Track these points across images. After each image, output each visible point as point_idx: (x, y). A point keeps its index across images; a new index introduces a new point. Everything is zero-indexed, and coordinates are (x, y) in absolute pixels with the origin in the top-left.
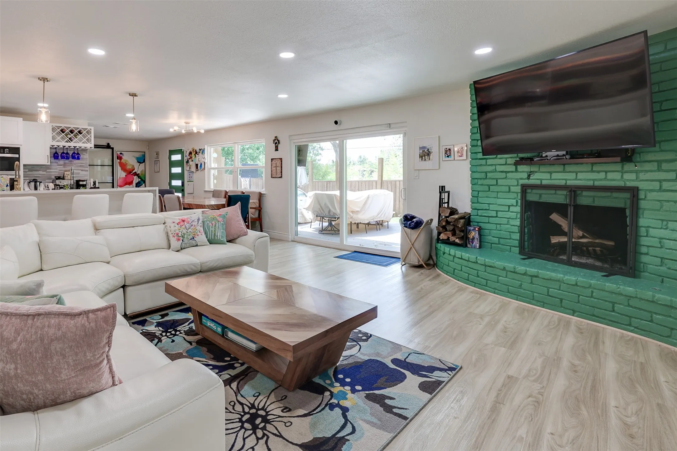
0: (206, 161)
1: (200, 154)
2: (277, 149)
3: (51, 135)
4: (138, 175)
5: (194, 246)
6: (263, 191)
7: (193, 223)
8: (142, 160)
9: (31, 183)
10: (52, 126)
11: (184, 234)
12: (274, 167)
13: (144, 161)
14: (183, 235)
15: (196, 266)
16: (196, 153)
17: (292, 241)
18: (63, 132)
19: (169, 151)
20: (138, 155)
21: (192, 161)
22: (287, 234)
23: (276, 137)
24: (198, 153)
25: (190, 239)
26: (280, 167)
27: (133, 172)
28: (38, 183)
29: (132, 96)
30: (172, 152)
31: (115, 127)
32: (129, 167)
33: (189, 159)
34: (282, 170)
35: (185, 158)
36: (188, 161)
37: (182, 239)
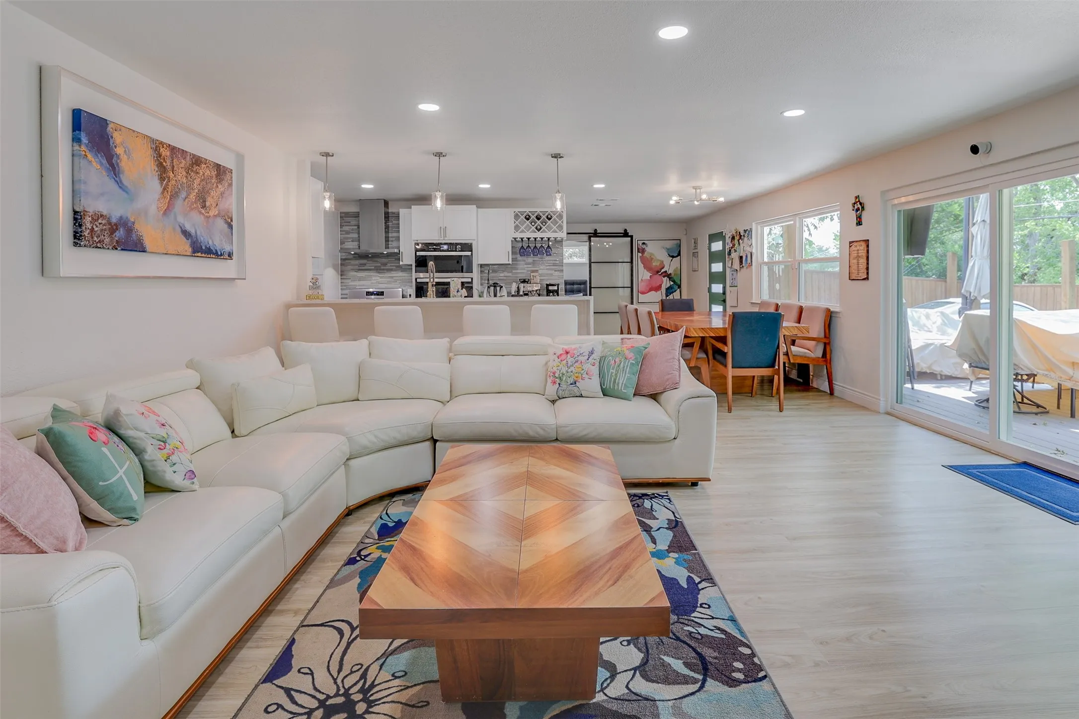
0: (754, 251)
1: (746, 239)
2: (859, 222)
3: (513, 225)
4: (669, 276)
5: (577, 397)
6: (835, 307)
7: (580, 358)
8: (675, 254)
9: (491, 288)
10: (515, 212)
11: (563, 374)
12: (854, 259)
13: (679, 254)
14: (561, 375)
15: (546, 429)
16: (741, 236)
17: (888, 414)
18: (528, 219)
19: (709, 235)
20: (669, 244)
21: (735, 251)
22: (876, 396)
23: (856, 198)
24: (742, 237)
25: (569, 383)
26: (865, 258)
27: (662, 271)
28: (498, 288)
29: (555, 157)
30: (713, 238)
31: (606, 205)
32: (655, 264)
33: (732, 248)
34: (868, 264)
35: (727, 247)
36: (730, 251)
37: (559, 382)
